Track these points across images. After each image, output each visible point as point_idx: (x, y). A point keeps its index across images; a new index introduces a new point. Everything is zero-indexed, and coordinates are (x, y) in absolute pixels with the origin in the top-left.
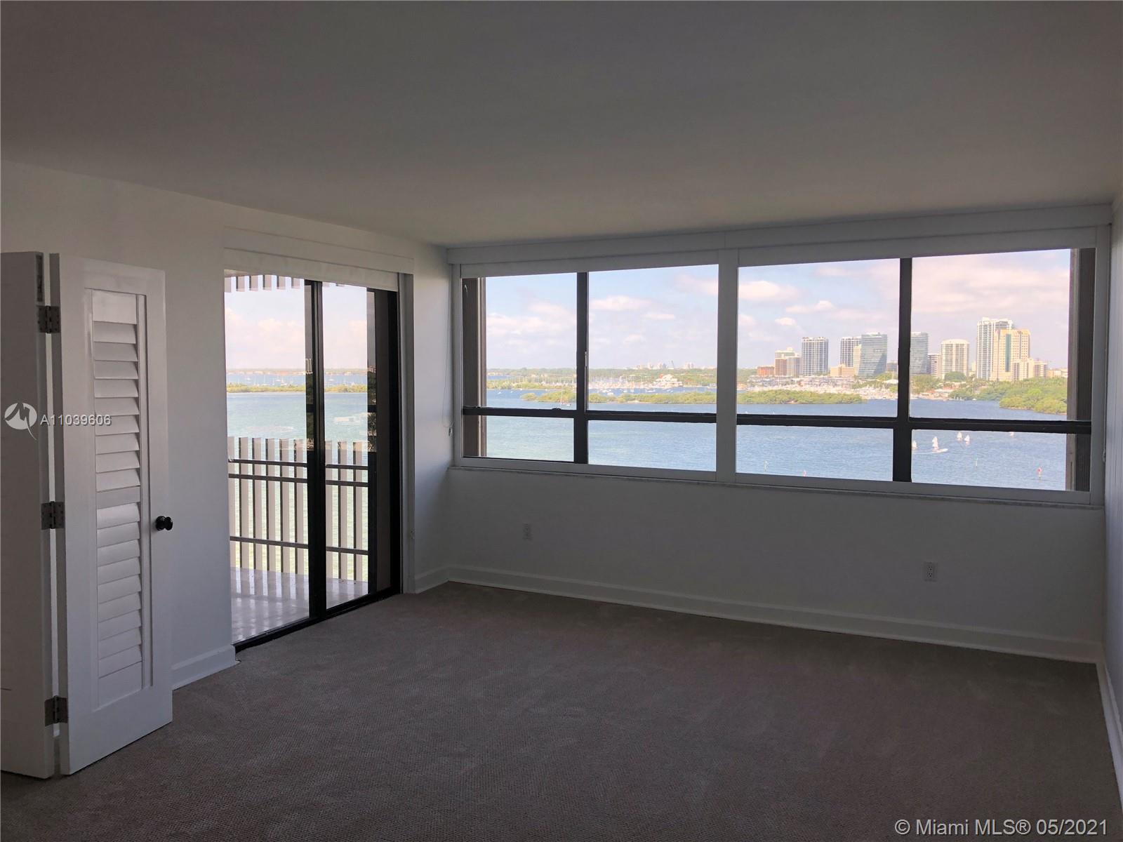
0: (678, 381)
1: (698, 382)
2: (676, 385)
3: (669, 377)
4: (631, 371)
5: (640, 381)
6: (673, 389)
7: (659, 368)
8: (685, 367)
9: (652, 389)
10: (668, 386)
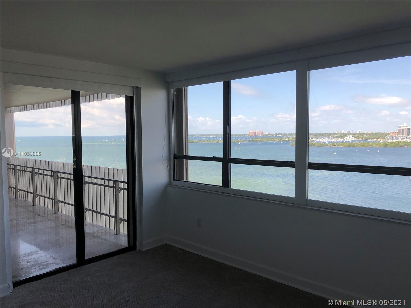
0: (355, 138)
1: (363, 138)
2: (354, 140)
3: (351, 136)
4: (335, 134)
5: (338, 138)
6: (353, 141)
7: (347, 133)
8: (358, 132)
9: (343, 141)
10: (351, 140)
